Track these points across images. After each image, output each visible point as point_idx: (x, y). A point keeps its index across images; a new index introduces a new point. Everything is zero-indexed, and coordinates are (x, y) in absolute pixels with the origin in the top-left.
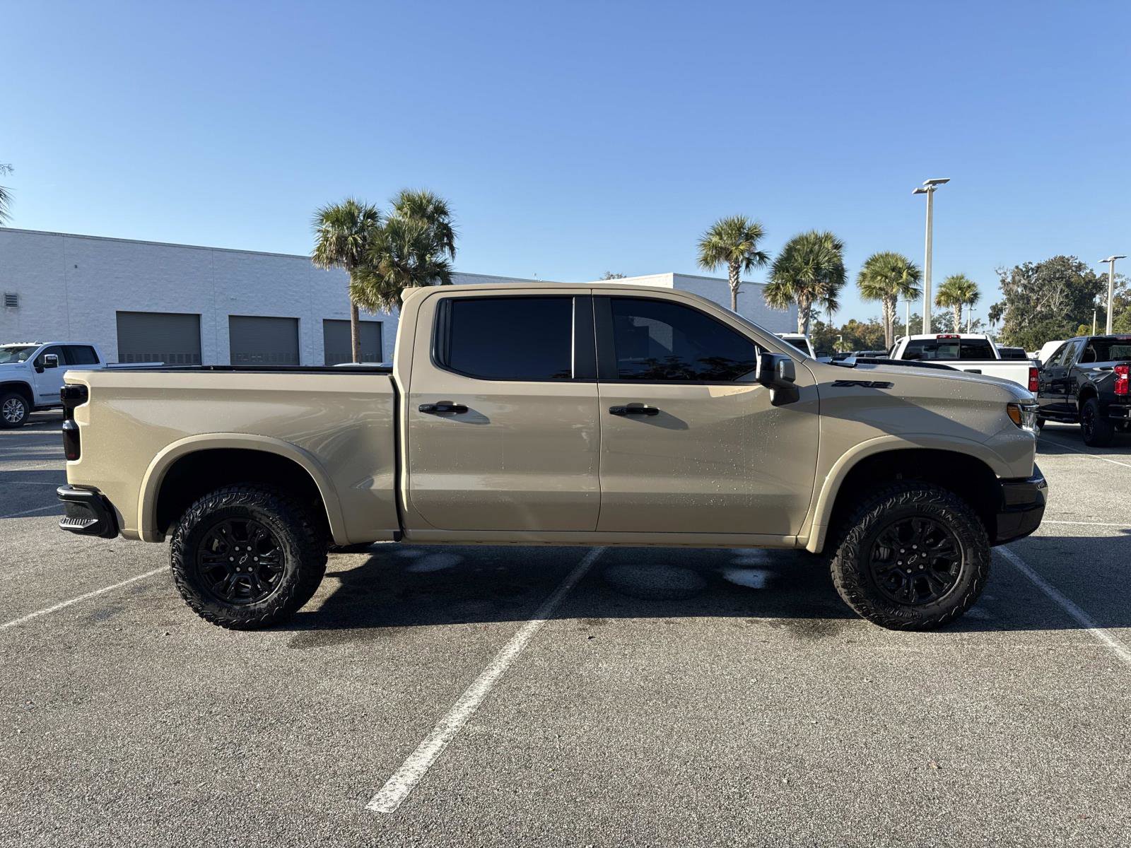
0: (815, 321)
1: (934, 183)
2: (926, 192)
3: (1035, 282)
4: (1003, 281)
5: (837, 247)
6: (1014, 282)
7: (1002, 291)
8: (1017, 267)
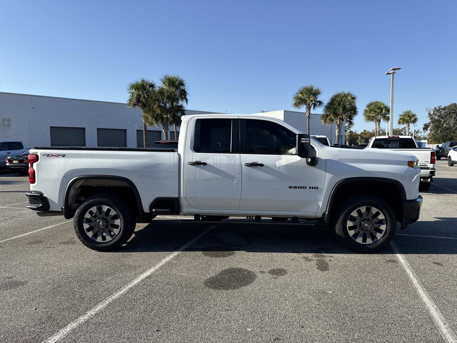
0: (349, 131)
1: (394, 69)
2: (391, 74)
3: (443, 114)
4: (429, 114)
5: (353, 98)
6: (434, 114)
7: (429, 118)
8: (435, 108)
